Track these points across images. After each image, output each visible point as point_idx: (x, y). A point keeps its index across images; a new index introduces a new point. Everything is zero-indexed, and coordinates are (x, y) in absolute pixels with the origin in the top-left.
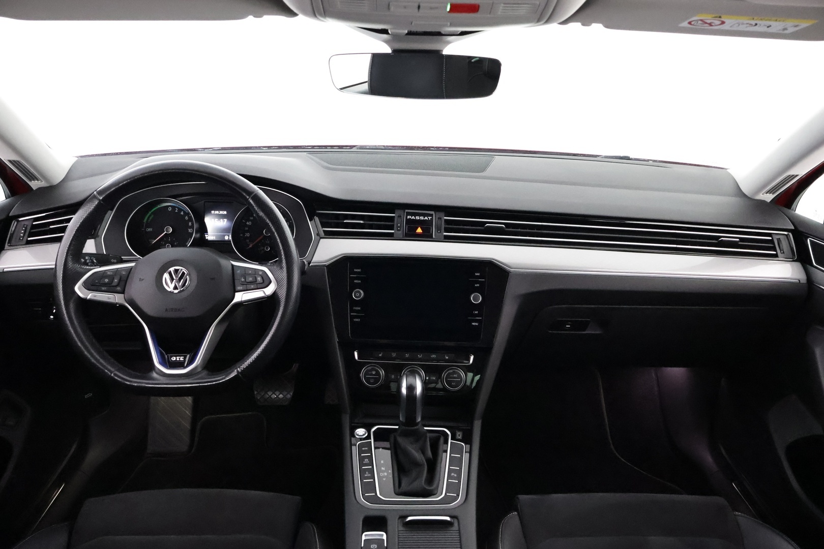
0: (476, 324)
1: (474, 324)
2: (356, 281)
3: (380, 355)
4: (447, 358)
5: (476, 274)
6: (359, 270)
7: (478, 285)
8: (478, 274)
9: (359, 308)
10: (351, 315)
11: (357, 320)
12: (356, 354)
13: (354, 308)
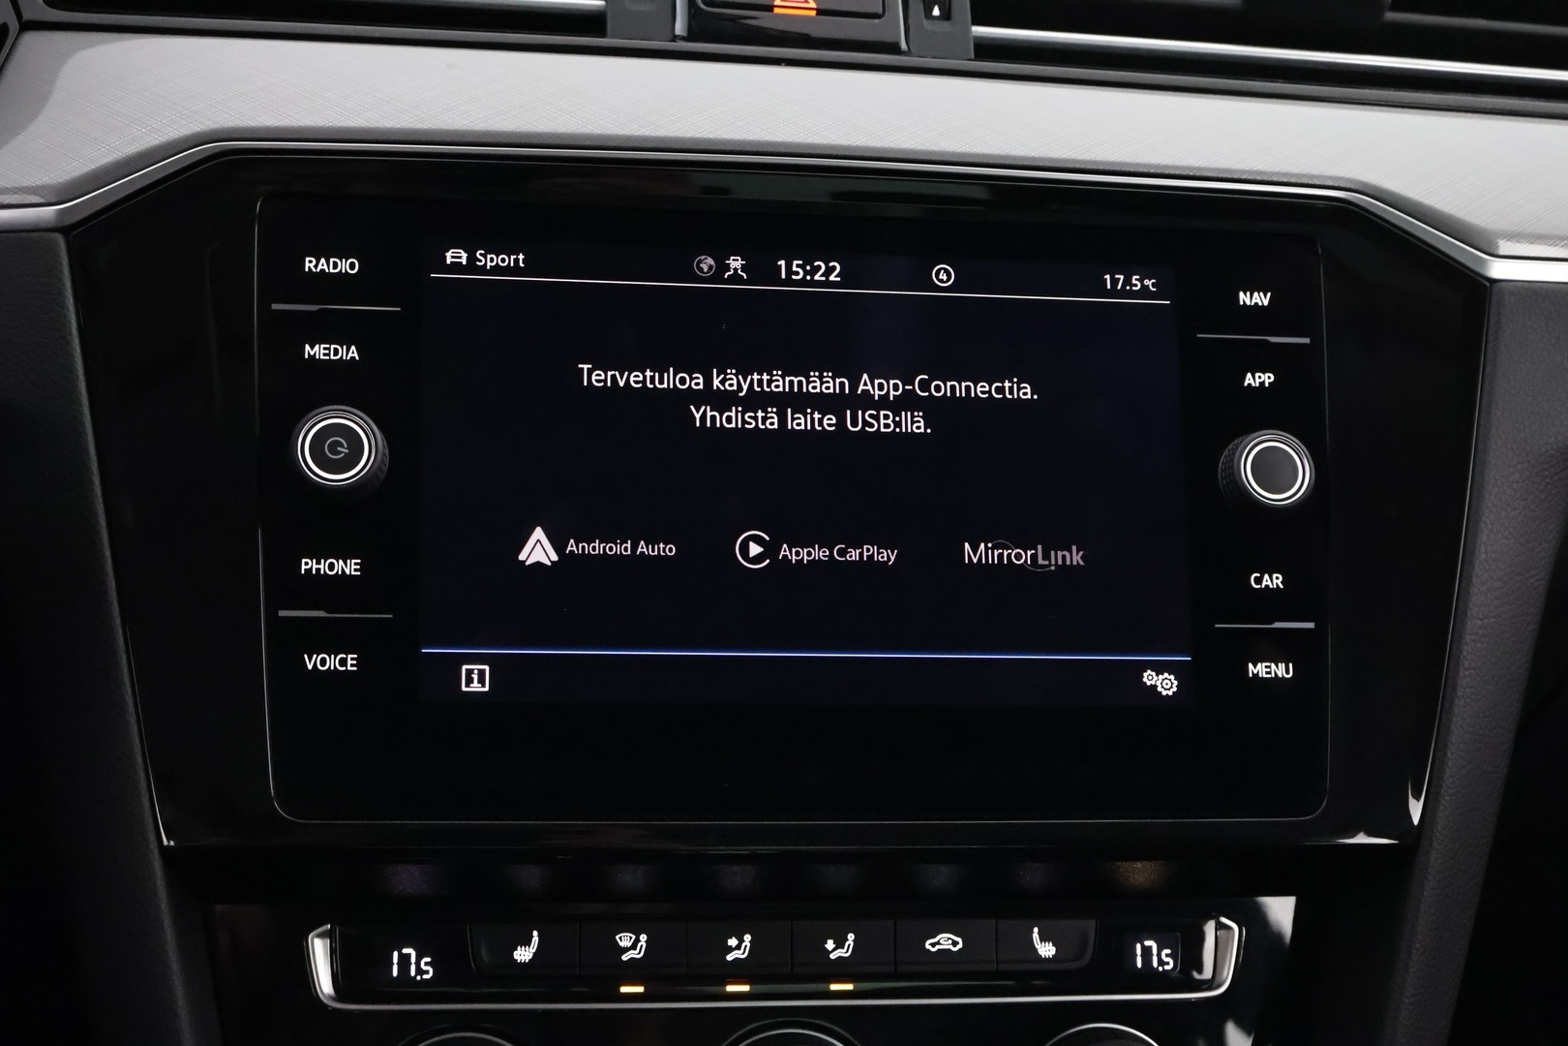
0: (1280, 670)
1: (1260, 669)
2: (318, 351)
3: (523, 955)
4: (1047, 950)
5: (1244, 298)
6: (345, 266)
7: (1268, 378)
8: (1262, 299)
9: (351, 567)
10: (273, 619)
11: (332, 662)
12: (319, 951)
13: (307, 564)
